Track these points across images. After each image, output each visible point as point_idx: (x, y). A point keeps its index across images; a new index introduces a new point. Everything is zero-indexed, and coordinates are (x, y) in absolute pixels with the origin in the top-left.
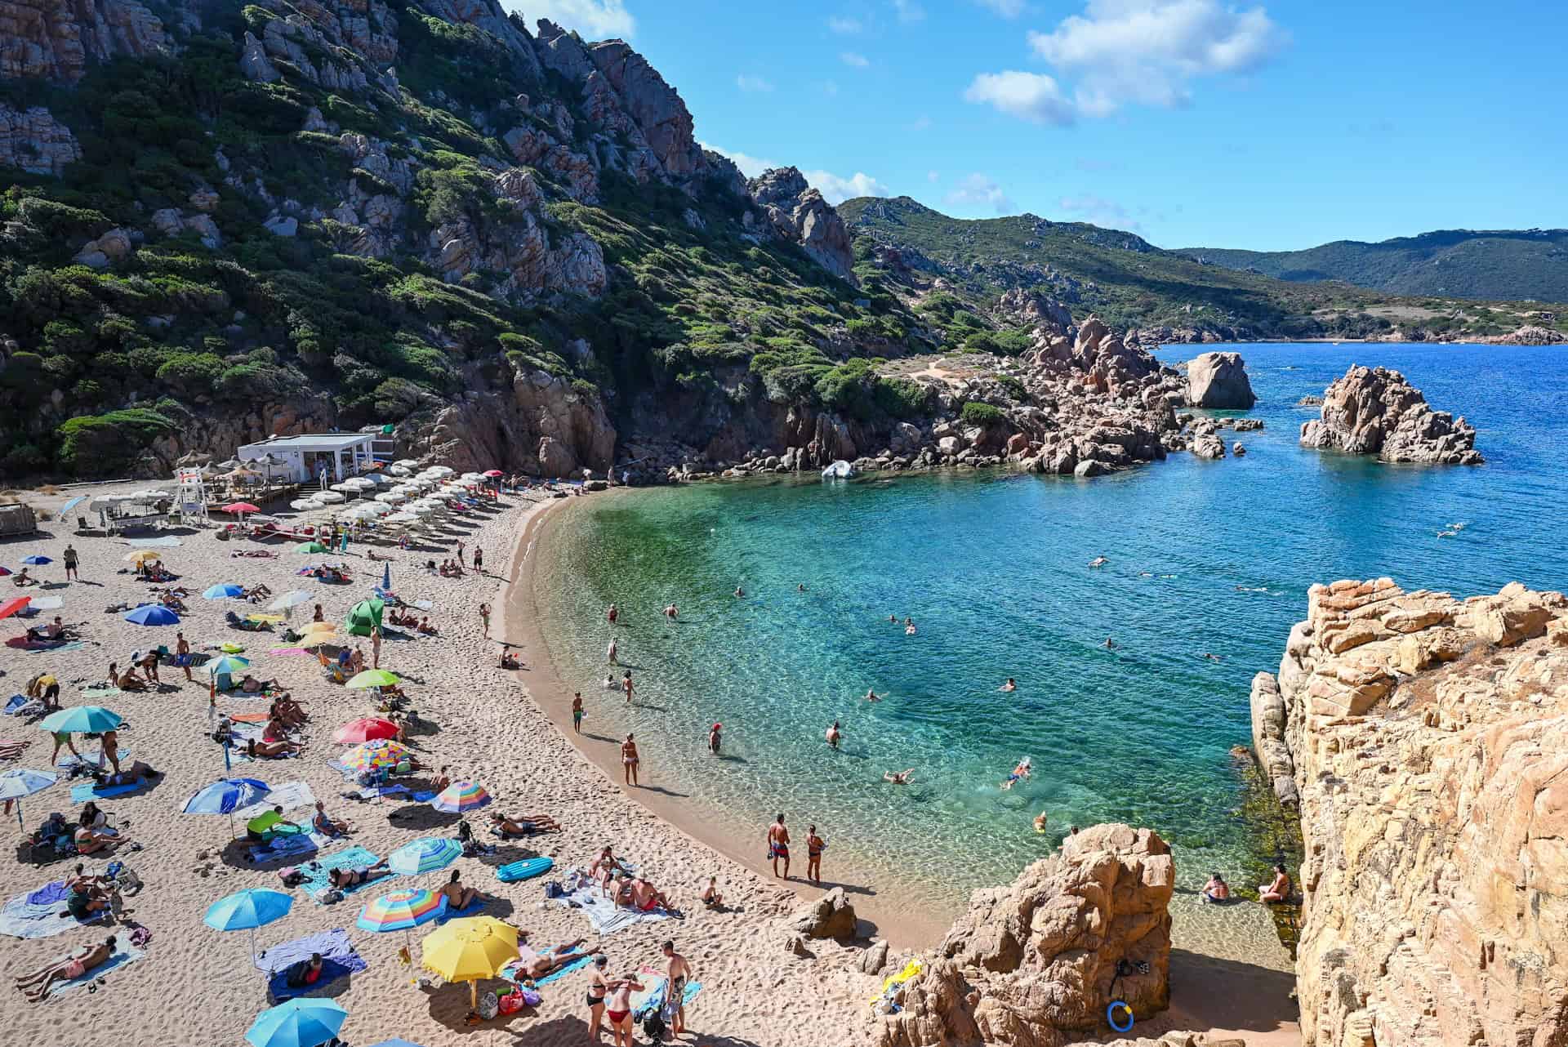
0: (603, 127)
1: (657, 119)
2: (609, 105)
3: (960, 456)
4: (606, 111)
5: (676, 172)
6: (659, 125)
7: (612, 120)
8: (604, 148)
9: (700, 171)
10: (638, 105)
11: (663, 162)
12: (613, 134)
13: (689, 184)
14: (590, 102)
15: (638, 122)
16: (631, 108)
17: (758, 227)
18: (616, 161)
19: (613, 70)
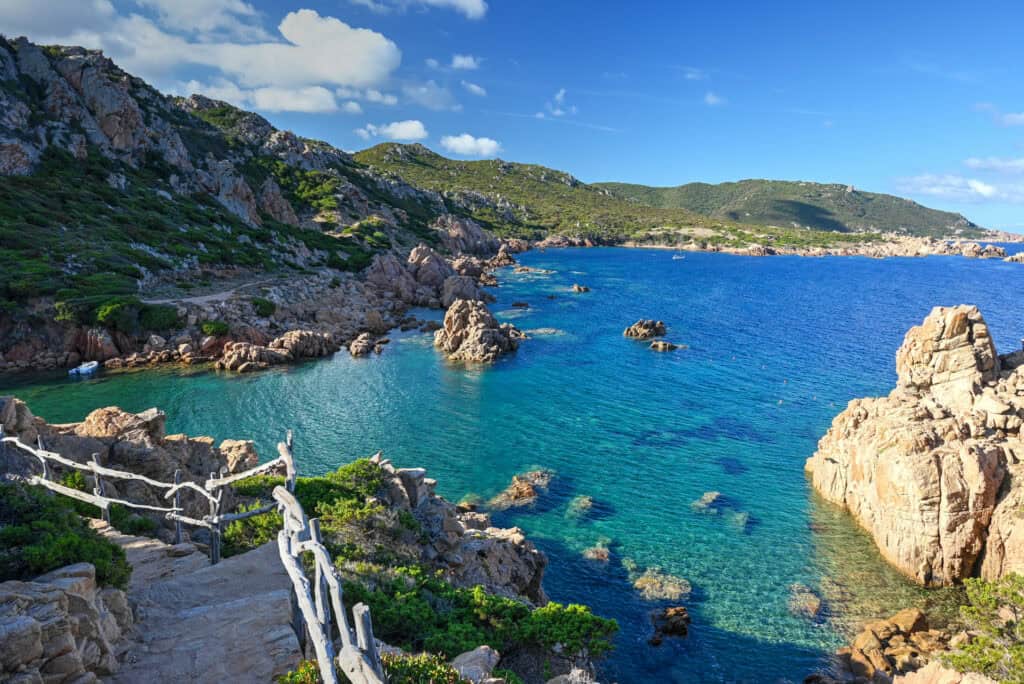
0: (61, 115)
1: (106, 111)
2: (65, 101)
3: (184, 357)
4: (63, 105)
5: (122, 146)
6: (108, 115)
7: (67, 111)
8: (52, 132)
9: (142, 146)
10: (93, 100)
11: (111, 140)
12: (67, 120)
13: (129, 156)
14: (50, 99)
15: (92, 113)
16: (87, 103)
17: (182, 185)
18: (61, 141)
19: (73, 77)
